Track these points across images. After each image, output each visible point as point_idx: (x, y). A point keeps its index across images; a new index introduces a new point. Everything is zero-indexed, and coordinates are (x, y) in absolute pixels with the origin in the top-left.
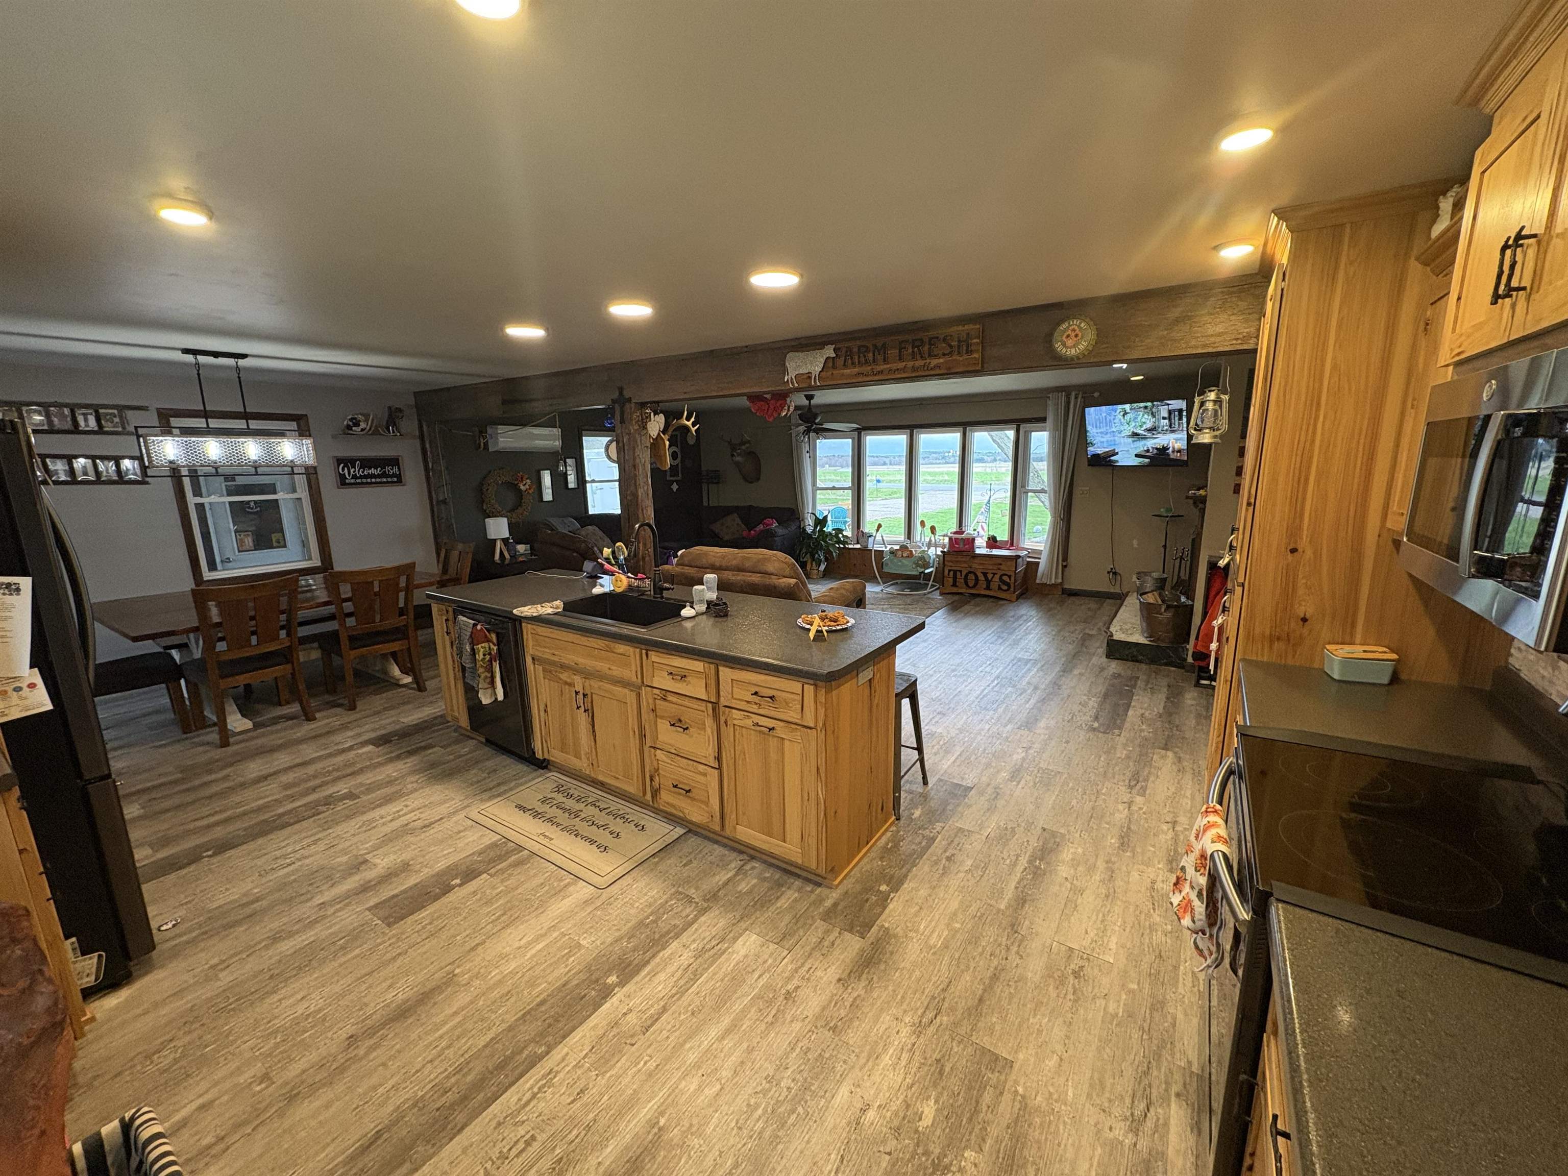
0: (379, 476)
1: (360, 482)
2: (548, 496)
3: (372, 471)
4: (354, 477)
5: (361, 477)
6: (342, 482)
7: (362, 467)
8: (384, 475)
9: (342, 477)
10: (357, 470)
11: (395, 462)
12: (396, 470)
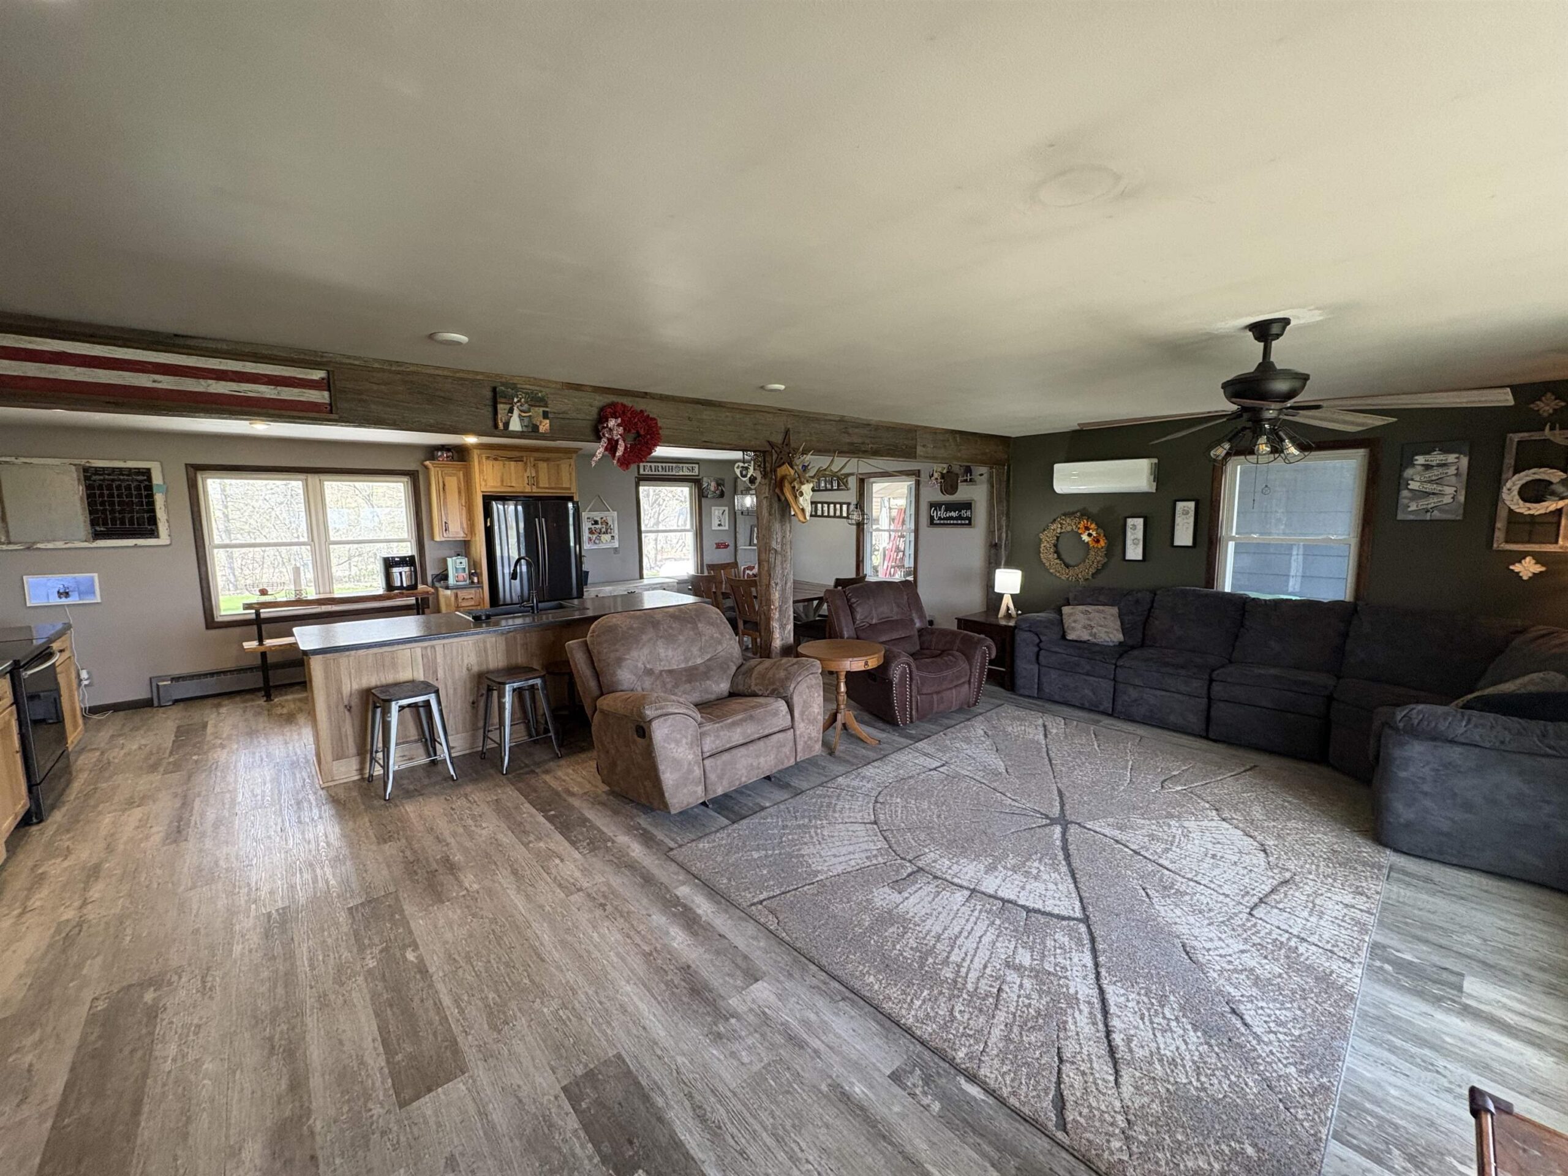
0: (956, 518)
1: (944, 523)
2: (1134, 552)
3: (953, 514)
4: (940, 519)
5: (944, 519)
6: (932, 522)
7: (946, 510)
8: (960, 518)
9: (932, 518)
10: (942, 513)
11: (968, 506)
12: (969, 513)
